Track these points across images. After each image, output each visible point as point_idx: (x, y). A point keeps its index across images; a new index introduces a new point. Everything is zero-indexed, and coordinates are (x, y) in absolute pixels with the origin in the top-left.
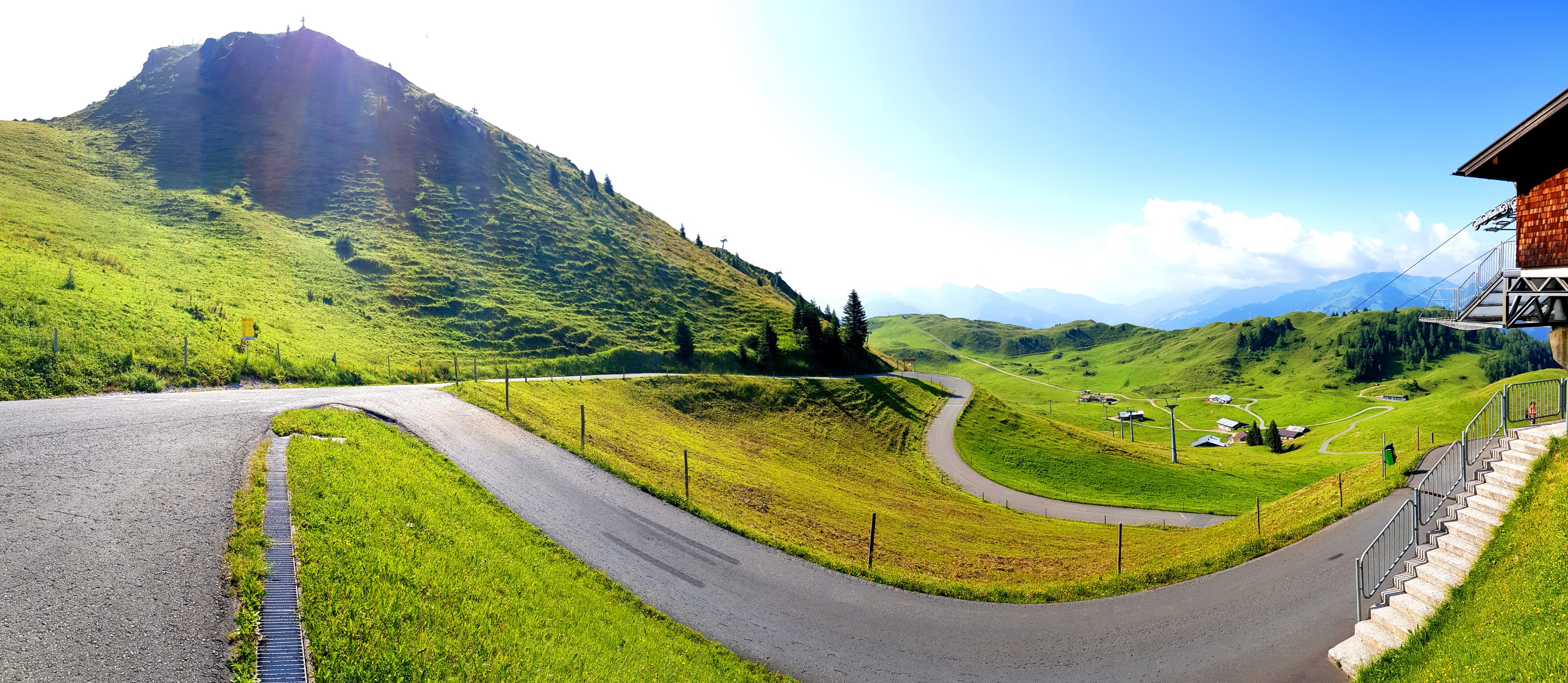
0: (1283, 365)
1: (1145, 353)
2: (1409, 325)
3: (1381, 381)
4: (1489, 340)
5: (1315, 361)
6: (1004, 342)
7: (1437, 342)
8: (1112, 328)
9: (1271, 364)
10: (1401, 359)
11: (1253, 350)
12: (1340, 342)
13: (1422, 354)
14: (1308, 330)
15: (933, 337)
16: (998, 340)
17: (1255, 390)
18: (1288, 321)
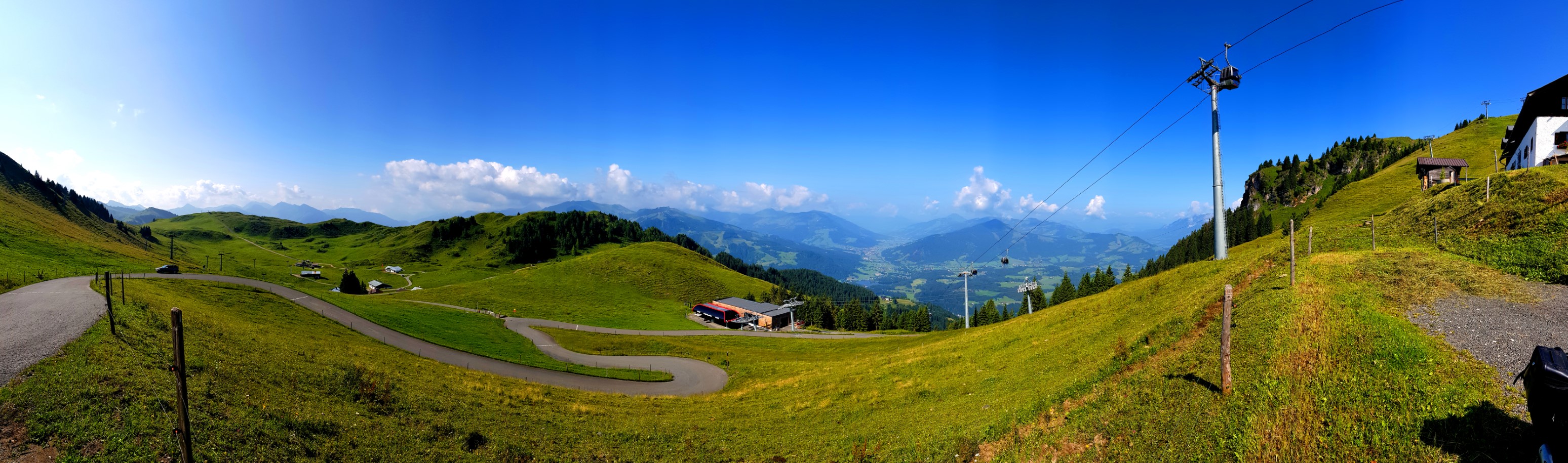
0: (464, 251)
1: (373, 241)
2: (565, 222)
3: (536, 263)
4: (631, 234)
5: (488, 247)
6: (272, 229)
7: (587, 234)
8: (357, 224)
9: (456, 250)
10: (556, 247)
11: (444, 239)
12: (508, 233)
13: (574, 243)
14: (488, 226)
15: (224, 225)
16: (269, 228)
17: (429, 266)
18: (472, 218)
